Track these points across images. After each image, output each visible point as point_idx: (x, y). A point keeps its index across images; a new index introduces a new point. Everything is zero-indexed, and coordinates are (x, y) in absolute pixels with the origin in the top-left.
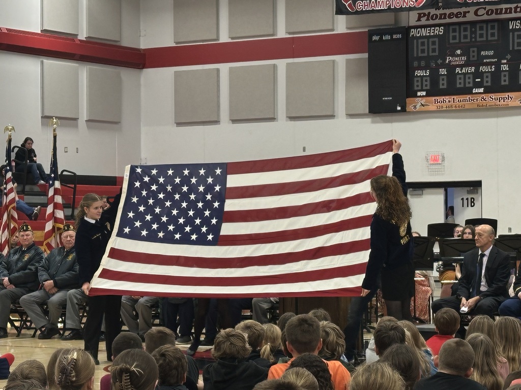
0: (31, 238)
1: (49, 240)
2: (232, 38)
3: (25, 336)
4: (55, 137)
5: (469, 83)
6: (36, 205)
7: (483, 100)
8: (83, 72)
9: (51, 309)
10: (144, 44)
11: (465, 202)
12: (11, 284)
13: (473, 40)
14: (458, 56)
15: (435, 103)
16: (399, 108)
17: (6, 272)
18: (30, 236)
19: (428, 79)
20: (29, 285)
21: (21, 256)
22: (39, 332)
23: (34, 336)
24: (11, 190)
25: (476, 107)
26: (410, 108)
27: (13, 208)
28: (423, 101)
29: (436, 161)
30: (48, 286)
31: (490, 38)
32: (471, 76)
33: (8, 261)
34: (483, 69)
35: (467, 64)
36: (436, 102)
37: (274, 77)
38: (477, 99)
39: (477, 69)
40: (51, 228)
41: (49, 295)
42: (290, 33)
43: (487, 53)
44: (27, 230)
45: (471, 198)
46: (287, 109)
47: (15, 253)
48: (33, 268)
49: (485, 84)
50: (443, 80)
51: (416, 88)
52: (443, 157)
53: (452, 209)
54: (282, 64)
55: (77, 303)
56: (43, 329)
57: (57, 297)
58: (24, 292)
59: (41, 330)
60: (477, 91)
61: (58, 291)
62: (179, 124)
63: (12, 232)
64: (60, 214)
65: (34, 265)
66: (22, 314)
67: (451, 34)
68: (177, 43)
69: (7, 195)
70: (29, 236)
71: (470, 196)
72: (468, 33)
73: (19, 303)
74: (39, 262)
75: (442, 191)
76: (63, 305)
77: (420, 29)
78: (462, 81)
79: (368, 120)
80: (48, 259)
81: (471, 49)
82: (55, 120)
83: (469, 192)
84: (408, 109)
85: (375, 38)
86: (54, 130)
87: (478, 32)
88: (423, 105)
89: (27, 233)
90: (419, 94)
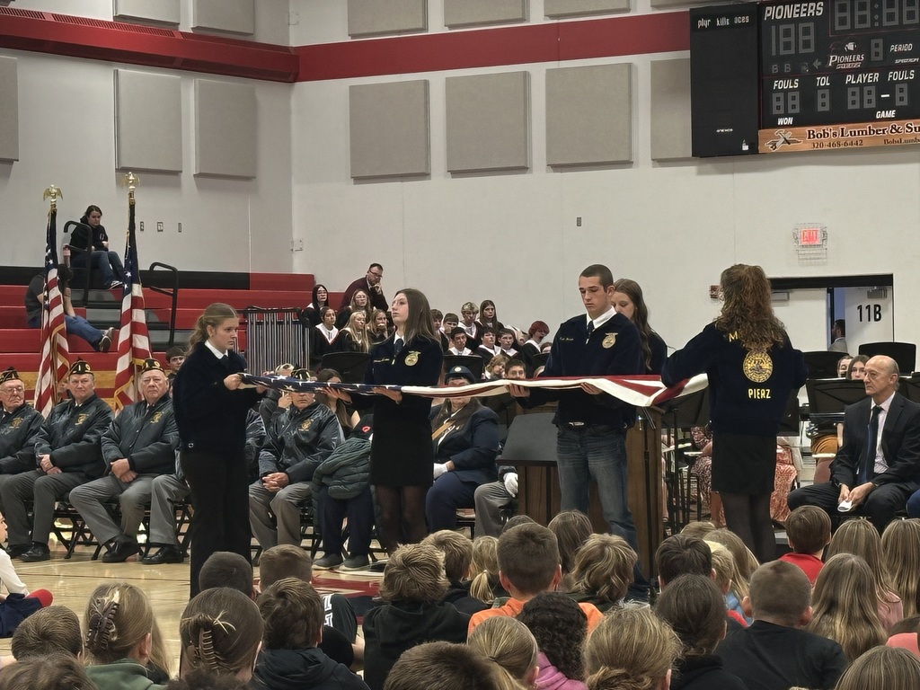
0: (90, 386)
1: (123, 388)
2: (451, 27)
3: (81, 557)
4: (132, 207)
5: (869, 101)
6: (105, 325)
7: (894, 131)
8: (189, 90)
9: (127, 510)
10: (296, 39)
11: (865, 312)
12: (54, 466)
13: (877, 24)
14: (849, 53)
15: (809, 138)
16: (745, 148)
17: (46, 446)
18: (88, 383)
19: (797, 94)
20: (86, 468)
21: (72, 416)
22: (104, 550)
23: (95, 557)
24: (56, 301)
25: (881, 143)
26: (765, 146)
27: (61, 332)
28: (789, 134)
29: (811, 240)
30: (119, 469)
31: (906, 22)
32: (873, 89)
33: (49, 425)
34: (895, 76)
35: (865, 68)
36: (812, 136)
37: (525, 93)
38: (884, 130)
39: (883, 77)
40: (126, 366)
41: (121, 486)
42: (552, 17)
43: (901, 48)
44: (83, 372)
45: (876, 306)
46: (549, 152)
47: (62, 412)
48: (92, 437)
49: (898, 103)
50: (823, 96)
51: (775, 112)
52: (825, 234)
53: (841, 324)
54: (538, 71)
55: (168, 499)
56: (112, 545)
57: (135, 490)
58: (78, 480)
59: (108, 547)
60: (883, 115)
61: (137, 477)
62: (358, 179)
63: (60, 374)
64: (142, 343)
65: (94, 433)
66: (74, 517)
67: (838, 15)
68: (353, 36)
69: (49, 309)
70: (85, 382)
71: (872, 303)
72: (867, 13)
73: (68, 501)
74: (103, 428)
75: (823, 292)
76: (145, 503)
77: (782, 7)
78: (857, 98)
79: (691, 170)
80: (119, 423)
81: (874, 42)
82: (131, 178)
83: (871, 296)
84: (761, 149)
85: (704, 23)
86: (131, 195)
87: (885, 11)
88: (787, 142)
89: (84, 376)
90: (781, 122)
